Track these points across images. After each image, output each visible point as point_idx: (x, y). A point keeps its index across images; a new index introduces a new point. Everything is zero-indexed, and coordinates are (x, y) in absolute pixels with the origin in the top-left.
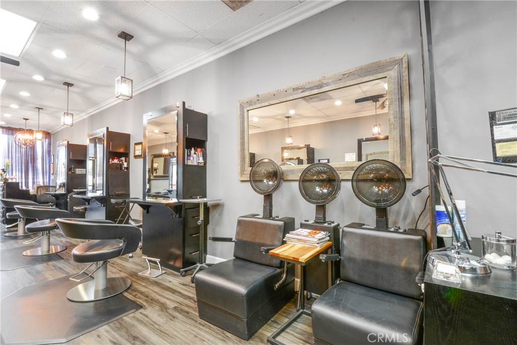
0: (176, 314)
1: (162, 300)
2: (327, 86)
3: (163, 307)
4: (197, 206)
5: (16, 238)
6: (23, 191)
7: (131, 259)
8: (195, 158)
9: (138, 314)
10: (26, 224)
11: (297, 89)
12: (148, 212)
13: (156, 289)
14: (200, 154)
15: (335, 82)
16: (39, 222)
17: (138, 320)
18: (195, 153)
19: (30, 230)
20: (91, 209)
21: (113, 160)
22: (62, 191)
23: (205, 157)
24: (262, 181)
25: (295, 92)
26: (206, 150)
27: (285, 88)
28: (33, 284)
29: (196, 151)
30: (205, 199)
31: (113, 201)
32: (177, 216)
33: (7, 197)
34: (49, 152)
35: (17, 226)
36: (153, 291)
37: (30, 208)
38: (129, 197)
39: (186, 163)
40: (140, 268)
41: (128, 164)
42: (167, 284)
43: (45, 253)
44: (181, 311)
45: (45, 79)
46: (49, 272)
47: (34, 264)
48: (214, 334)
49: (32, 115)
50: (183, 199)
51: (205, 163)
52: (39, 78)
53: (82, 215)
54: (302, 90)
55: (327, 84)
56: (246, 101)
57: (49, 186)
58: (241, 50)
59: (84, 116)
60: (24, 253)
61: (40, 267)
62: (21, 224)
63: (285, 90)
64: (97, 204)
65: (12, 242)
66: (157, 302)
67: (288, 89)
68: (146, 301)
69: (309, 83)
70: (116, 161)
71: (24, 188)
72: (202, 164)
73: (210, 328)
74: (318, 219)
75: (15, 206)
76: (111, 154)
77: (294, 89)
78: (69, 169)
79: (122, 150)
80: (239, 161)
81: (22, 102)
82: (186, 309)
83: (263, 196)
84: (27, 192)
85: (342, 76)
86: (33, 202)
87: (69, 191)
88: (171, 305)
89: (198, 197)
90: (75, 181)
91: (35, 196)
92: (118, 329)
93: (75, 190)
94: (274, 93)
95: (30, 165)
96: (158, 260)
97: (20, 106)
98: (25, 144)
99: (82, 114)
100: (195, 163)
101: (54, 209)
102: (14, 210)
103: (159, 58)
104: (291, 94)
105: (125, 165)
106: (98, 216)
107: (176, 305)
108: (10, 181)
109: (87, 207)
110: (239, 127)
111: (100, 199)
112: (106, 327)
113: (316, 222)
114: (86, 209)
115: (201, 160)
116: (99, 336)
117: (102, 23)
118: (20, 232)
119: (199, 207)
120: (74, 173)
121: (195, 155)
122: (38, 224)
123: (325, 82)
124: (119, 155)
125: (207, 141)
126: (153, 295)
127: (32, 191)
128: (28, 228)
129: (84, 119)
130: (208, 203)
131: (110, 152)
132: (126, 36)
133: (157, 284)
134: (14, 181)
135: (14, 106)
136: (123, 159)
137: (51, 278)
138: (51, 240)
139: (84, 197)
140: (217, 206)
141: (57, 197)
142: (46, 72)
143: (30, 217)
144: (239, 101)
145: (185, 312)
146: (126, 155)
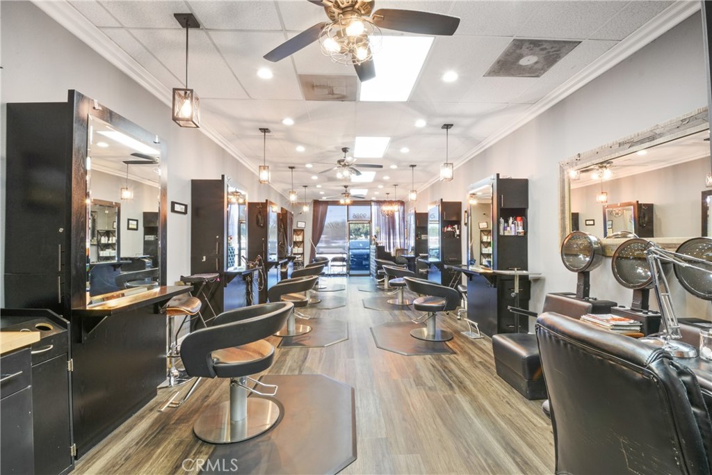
0: (480, 366)
1: (473, 354)
2: (661, 137)
3: (471, 359)
4: (512, 278)
5: (383, 290)
6: (387, 253)
7: (459, 321)
8: (513, 228)
9: (452, 356)
10: (389, 279)
11: (624, 143)
12: (471, 279)
13: (471, 346)
14: (520, 223)
15: (670, 131)
16: (397, 279)
17: (451, 360)
18: (513, 223)
19: (392, 285)
20: (432, 273)
21: (447, 228)
22: (412, 255)
23: (525, 227)
24: (577, 255)
25: (621, 147)
26: (527, 219)
27: (610, 143)
28: (393, 321)
29: (516, 220)
30: (524, 272)
31: (446, 266)
32: (493, 286)
33: (378, 258)
34: (404, 218)
35: (383, 281)
36: (468, 347)
37: (391, 267)
38: (461, 263)
39: (501, 233)
40: (464, 329)
41: (460, 232)
42: (482, 346)
43: (400, 304)
44: (484, 365)
45: (398, 166)
46: (401, 316)
47: (393, 310)
48: (503, 386)
49: (391, 190)
50: (498, 269)
51: (526, 233)
52: (394, 167)
53: (425, 276)
54: (630, 145)
55: (661, 135)
56: (567, 161)
57: (404, 250)
58: (563, 102)
59: (427, 185)
60: (388, 301)
61: (397, 312)
62: (386, 279)
63: (610, 145)
64: (435, 269)
65: (381, 292)
66: (469, 354)
67: (613, 144)
68: (460, 351)
69: (638, 135)
70: (449, 229)
71: (388, 251)
72: (522, 234)
73: (502, 382)
74: (635, 307)
75: (383, 266)
76: (445, 222)
77: (620, 145)
78: (417, 235)
79: (454, 219)
80: (560, 232)
81: (385, 183)
82: (489, 366)
83: (576, 274)
84: (390, 254)
85: (681, 122)
86: (393, 263)
87: (417, 255)
88: (478, 359)
89: (516, 269)
90: (421, 246)
91: (394, 257)
92: (436, 360)
93: (421, 255)
94: (597, 150)
95: (391, 231)
96: (476, 324)
97: (384, 185)
98: (388, 215)
99: (426, 184)
100: (513, 234)
101: (406, 269)
102: (382, 268)
103: (477, 131)
104: (616, 151)
105: (458, 232)
106: (436, 279)
107: (482, 360)
108: (379, 245)
109: (429, 270)
110: (559, 193)
111: (436, 264)
112: (430, 356)
113: (632, 309)
114: (428, 272)
115: (521, 230)
116: (424, 359)
117: (429, 125)
118: (386, 286)
119: (514, 280)
120: (420, 238)
121: (513, 225)
122: (397, 280)
123: (658, 131)
124: (452, 223)
125: (528, 208)
126: (467, 349)
127: (393, 254)
128: (390, 283)
129: (427, 189)
130: (530, 276)
131: (444, 221)
132: (447, 126)
133: (473, 343)
134: (382, 245)
135: (380, 187)
136: (456, 226)
137: (402, 321)
138: (405, 295)
139: (426, 261)
140: (537, 280)
141: (409, 259)
142: (398, 163)
143: (392, 274)
144: (559, 163)
145: (487, 366)
146: (458, 222)
